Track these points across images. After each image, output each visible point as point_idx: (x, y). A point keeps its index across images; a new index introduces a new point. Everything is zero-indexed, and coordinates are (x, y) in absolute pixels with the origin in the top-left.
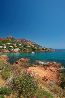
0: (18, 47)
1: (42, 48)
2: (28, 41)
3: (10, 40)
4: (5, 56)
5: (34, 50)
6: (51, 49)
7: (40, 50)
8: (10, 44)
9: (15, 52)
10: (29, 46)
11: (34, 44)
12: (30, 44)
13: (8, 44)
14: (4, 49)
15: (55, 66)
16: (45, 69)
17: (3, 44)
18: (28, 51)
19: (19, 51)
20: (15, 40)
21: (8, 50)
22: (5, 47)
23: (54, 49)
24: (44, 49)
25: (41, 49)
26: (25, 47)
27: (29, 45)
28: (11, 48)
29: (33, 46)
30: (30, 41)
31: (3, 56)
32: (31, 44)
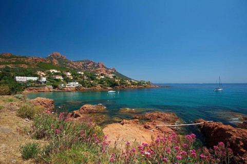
0: (75, 80)
1: (131, 82)
2: (98, 66)
3: (56, 62)
4: (45, 99)
5: (113, 85)
6: (148, 83)
7: (127, 85)
8: (56, 71)
9: (69, 90)
10: (103, 77)
11: (112, 73)
12: (104, 72)
13: (51, 71)
14: (41, 83)
15: (166, 120)
16: (145, 127)
17: (39, 73)
18: (99, 87)
19: (77, 89)
20: (67, 63)
21: (51, 87)
22: (44, 79)
23: (155, 85)
24: (136, 84)
25: (129, 83)
26: (92, 80)
27: (102, 75)
28: (58, 80)
29: (111, 76)
30: (103, 66)
31: (39, 99)
32: (106, 72)
